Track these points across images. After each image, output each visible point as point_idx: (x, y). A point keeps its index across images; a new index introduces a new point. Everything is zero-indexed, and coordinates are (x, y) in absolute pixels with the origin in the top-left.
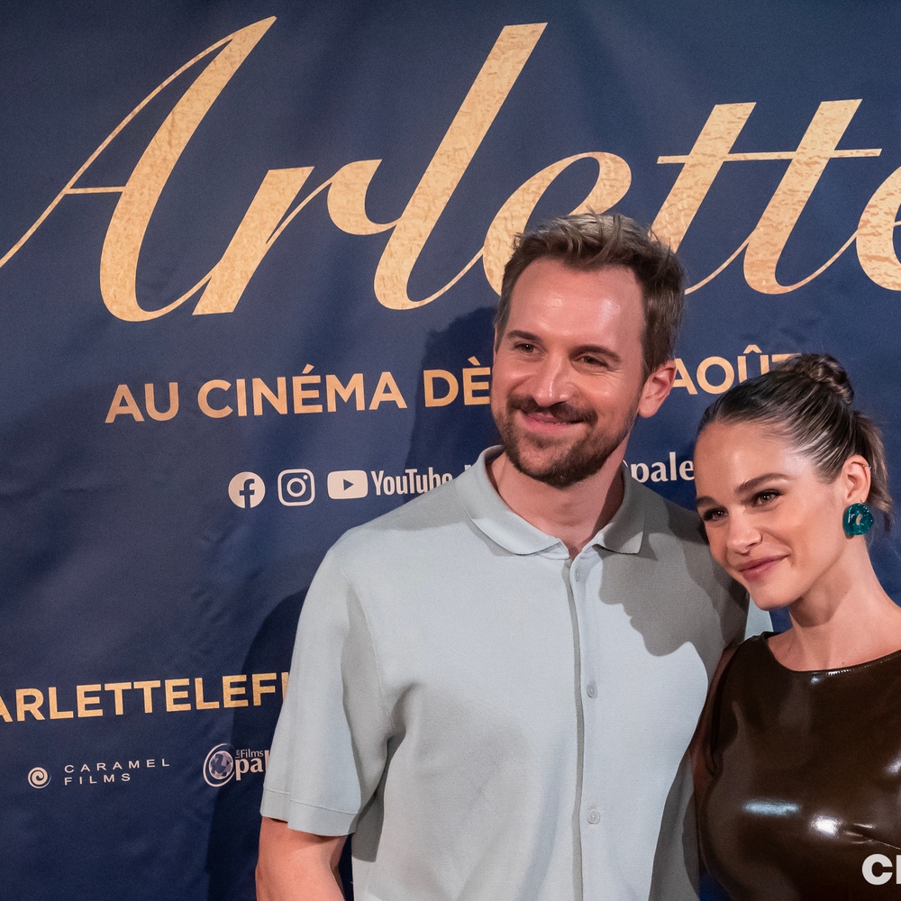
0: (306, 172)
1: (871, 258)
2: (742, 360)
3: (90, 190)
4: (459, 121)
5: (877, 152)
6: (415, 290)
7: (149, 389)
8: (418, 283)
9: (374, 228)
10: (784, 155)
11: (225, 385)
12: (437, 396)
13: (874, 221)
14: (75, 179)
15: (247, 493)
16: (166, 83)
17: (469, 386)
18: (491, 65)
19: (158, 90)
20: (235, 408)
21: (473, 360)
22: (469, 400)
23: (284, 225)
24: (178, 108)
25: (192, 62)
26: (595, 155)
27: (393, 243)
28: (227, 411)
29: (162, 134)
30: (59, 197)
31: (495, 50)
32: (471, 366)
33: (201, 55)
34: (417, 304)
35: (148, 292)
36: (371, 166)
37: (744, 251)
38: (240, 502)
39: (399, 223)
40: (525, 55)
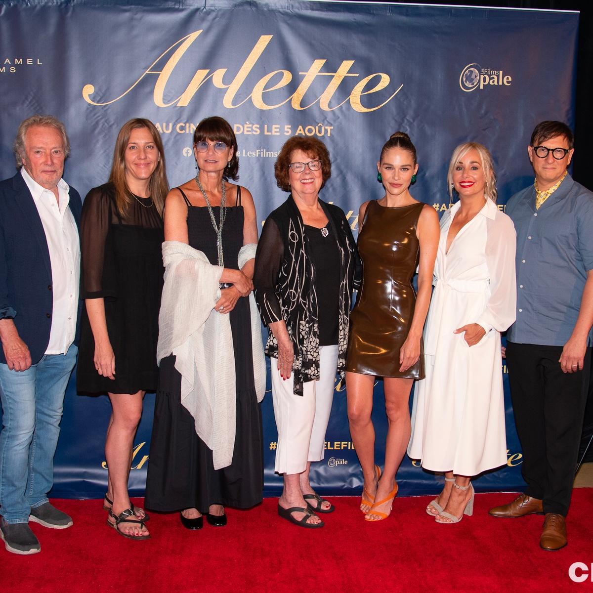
0: (208, 71)
1: (353, 103)
2: (317, 128)
3: (153, 73)
4: (248, 60)
5: (358, 75)
6: (234, 103)
7: (164, 124)
8: (234, 102)
9: (224, 87)
10: (333, 74)
11: (184, 125)
12: (237, 131)
13: (355, 93)
14: (149, 69)
15: (187, 153)
16: (173, 46)
17: (246, 129)
18: (257, 45)
19: (171, 47)
20: (186, 131)
21: (247, 123)
22: (245, 133)
23: (201, 84)
24: (176, 52)
25: (180, 41)
26: (283, 71)
27: (229, 91)
28: (184, 131)
29: (171, 59)
30: (145, 74)
31: (259, 41)
32: (247, 124)
33: (183, 39)
34: (234, 107)
35: (166, 99)
36: (225, 70)
37: (320, 99)
38: (185, 155)
39: (230, 85)
40: (266, 43)
